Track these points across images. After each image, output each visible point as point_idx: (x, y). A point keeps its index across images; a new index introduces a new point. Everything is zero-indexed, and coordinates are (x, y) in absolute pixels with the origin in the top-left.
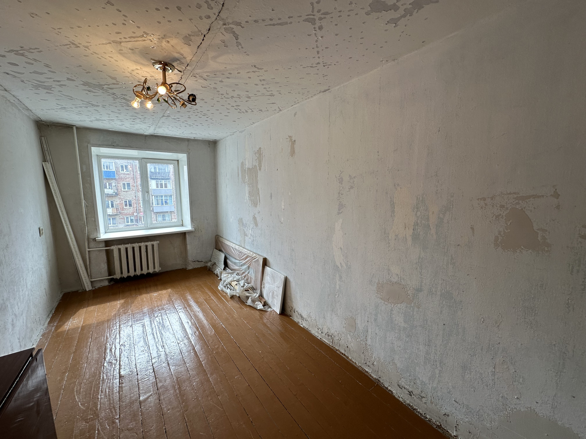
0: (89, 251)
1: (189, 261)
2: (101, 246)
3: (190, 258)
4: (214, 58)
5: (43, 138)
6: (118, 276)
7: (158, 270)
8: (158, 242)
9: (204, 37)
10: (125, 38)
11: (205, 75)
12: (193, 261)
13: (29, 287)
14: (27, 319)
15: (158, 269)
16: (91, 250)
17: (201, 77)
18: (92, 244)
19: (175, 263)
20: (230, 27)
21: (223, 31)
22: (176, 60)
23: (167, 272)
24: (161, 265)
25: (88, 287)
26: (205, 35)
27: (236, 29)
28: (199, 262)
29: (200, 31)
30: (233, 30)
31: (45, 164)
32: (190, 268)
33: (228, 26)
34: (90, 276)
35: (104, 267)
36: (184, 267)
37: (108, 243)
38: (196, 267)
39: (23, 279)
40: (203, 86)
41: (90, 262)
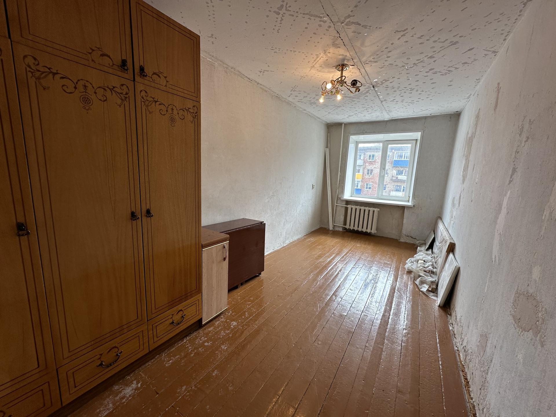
0: (336, 205)
1: (403, 234)
2: (343, 204)
3: (404, 232)
4: (363, 44)
5: (329, 134)
6: (347, 227)
7: (374, 233)
8: (379, 209)
9: (340, 38)
10: (313, 63)
11: (371, 59)
12: (407, 235)
13: (298, 212)
14: (293, 226)
15: (374, 231)
16: (338, 205)
17: (370, 61)
18: (339, 201)
19: (390, 232)
20: (348, 22)
21: (346, 27)
22: (344, 60)
23: (382, 237)
24: (377, 229)
25: (331, 228)
26: (339, 37)
27: (351, 19)
28: (413, 238)
29: (335, 36)
30: (351, 22)
31: (327, 149)
32: (402, 240)
33: (346, 22)
34: (334, 221)
35: (342, 218)
36: (398, 238)
37: (348, 202)
38: (408, 241)
39: (295, 206)
40: (380, 67)
41: (335, 213)
